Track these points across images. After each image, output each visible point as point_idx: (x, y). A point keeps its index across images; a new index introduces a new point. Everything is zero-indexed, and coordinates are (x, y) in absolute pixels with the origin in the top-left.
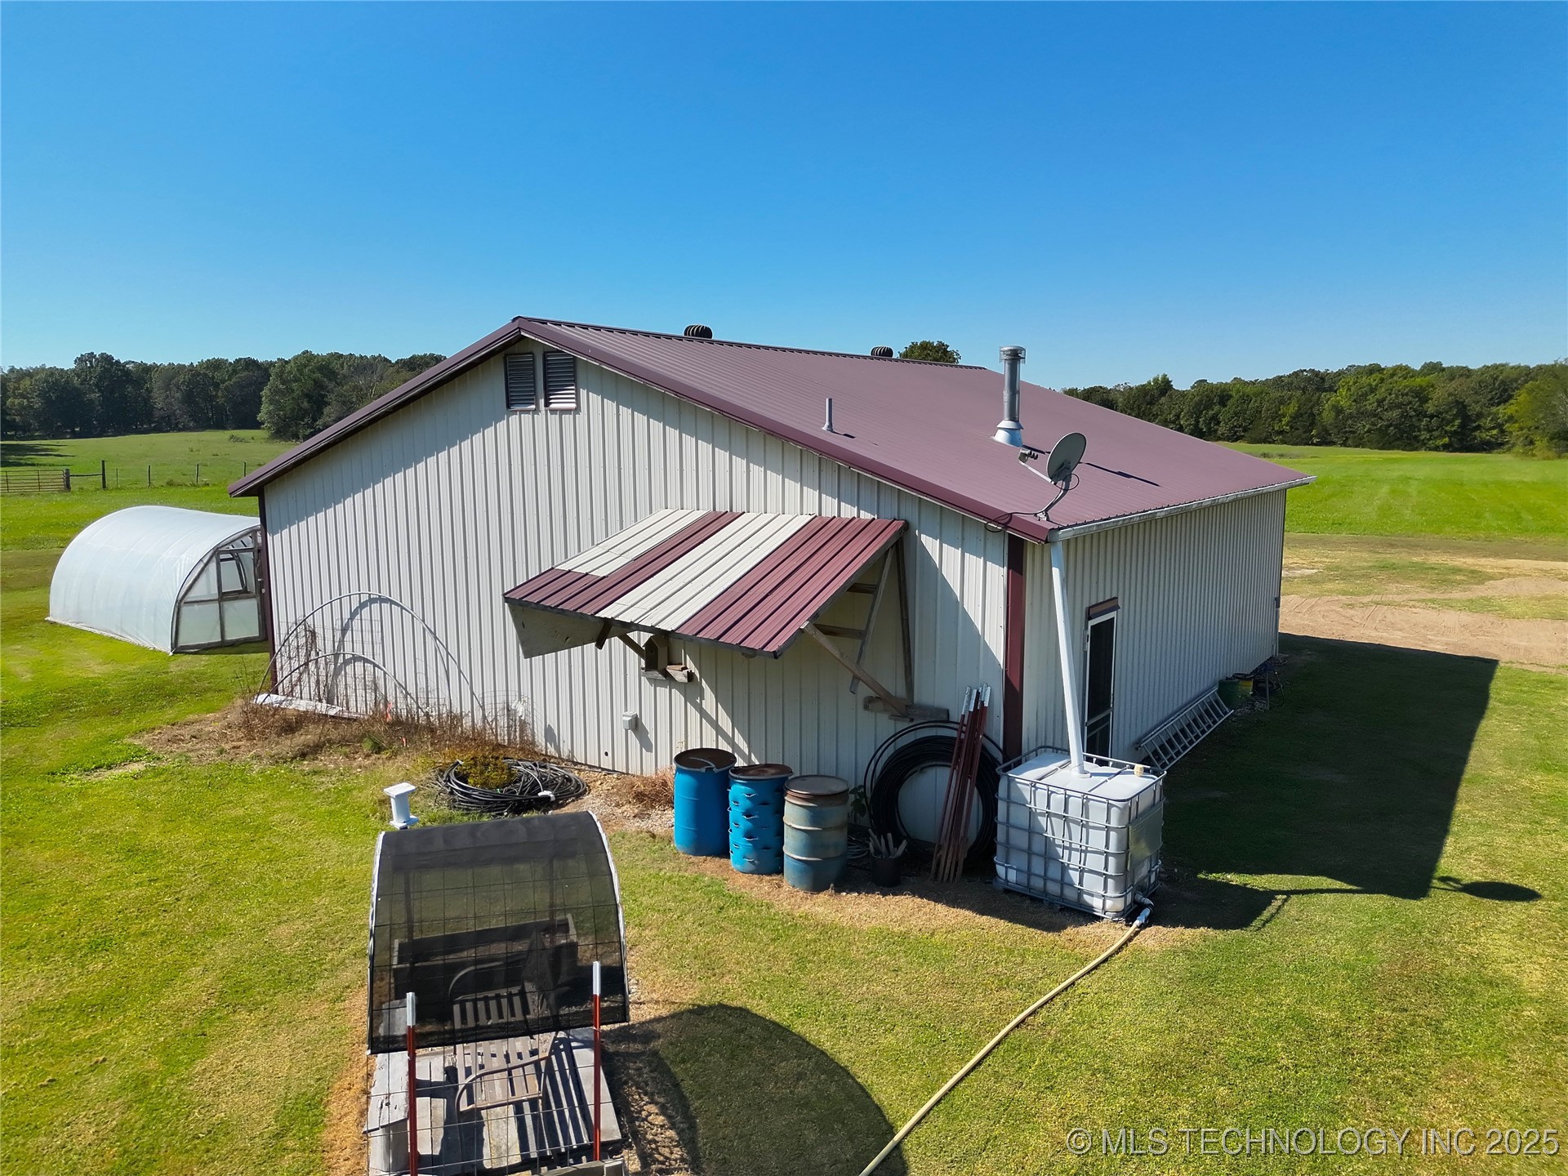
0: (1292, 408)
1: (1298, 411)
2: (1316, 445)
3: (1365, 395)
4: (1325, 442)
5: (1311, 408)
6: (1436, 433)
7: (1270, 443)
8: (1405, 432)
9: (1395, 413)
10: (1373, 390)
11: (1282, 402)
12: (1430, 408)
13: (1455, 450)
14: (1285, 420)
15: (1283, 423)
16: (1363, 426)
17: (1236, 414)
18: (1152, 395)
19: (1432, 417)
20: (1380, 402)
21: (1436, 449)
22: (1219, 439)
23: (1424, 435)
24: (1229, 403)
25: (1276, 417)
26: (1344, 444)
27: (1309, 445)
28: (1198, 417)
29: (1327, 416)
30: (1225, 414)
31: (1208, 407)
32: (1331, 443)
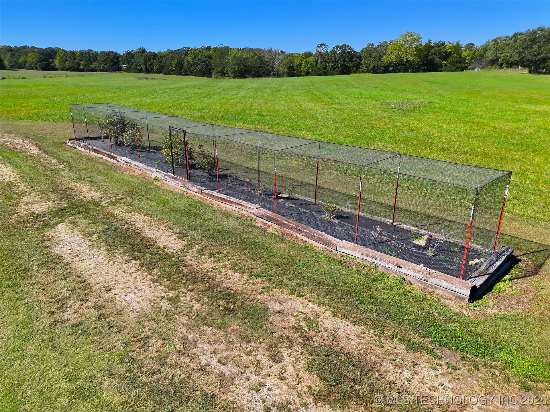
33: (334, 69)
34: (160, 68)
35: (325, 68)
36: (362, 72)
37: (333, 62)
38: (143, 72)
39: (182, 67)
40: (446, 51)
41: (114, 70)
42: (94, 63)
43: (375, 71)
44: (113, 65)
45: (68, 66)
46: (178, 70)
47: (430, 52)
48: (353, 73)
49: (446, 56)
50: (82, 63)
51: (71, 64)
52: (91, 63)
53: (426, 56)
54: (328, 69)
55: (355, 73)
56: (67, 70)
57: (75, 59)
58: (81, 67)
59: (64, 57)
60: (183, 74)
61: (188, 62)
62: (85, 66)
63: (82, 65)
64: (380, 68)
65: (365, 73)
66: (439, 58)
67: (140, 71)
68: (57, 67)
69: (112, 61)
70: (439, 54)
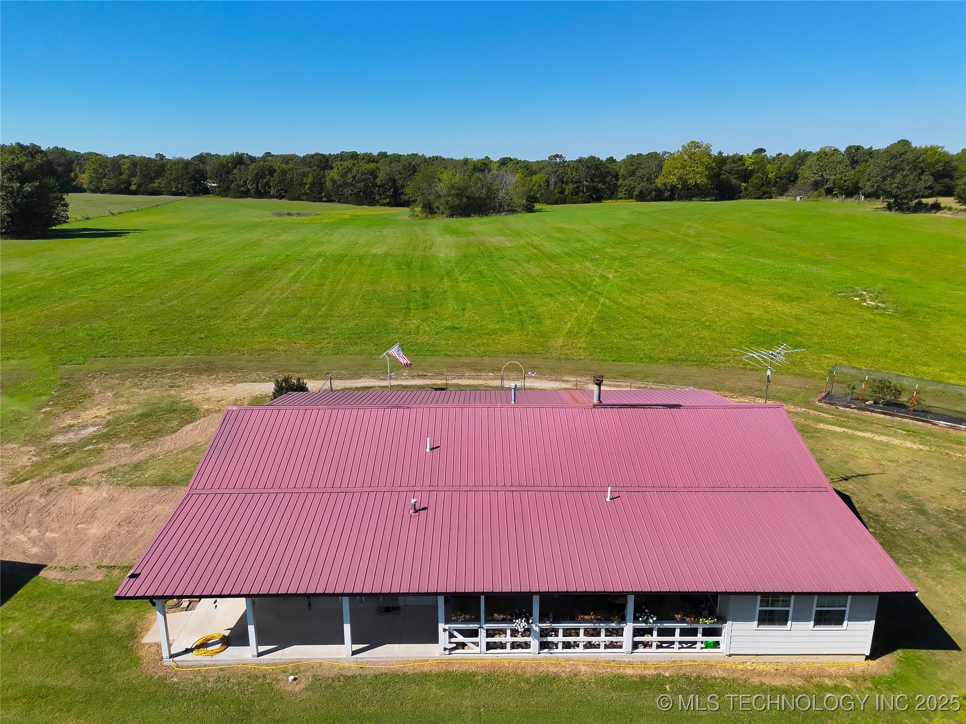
0: (309, 180)
1: (314, 181)
2: (325, 202)
3: (346, 173)
4: (330, 200)
5: (320, 180)
6: (383, 196)
7: (301, 200)
8: (368, 195)
9: (362, 185)
10: (350, 170)
11: (305, 175)
12: (379, 182)
13: (393, 206)
14: (307, 187)
15: (306, 188)
16: (348, 191)
17: (280, 182)
18: (228, 167)
19: (380, 187)
20: (354, 177)
21: (384, 205)
22: (272, 197)
23: (377, 197)
26: (339, 202)
27: (322, 202)
28: (257, 184)
29: (329, 185)
30: (274, 181)
31: (263, 177)
32: (332, 201)
33: (577, 193)
34: (283, 190)
35: (562, 192)
36: (621, 198)
37: (576, 182)
38: (251, 196)
39: (322, 189)
40: (747, 169)
41: (196, 193)
42: (157, 181)
43: (642, 197)
44: (195, 185)
45: (108, 185)
46: (316, 194)
47: (722, 170)
48: (606, 199)
49: (746, 175)
50: (135, 180)
51: (113, 182)
52: (152, 180)
53: (717, 176)
54: (566, 193)
55: (610, 199)
56: (103, 192)
57: (121, 174)
58: (133, 187)
59: (101, 170)
60: (325, 199)
61: (334, 182)
62: (140, 185)
63: (134, 184)
64: (651, 192)
65: (625, 199)
66: (736, 178)
67: (245, 194)
68: (85, 186)
69: (193, 178)
70: (735, 174)
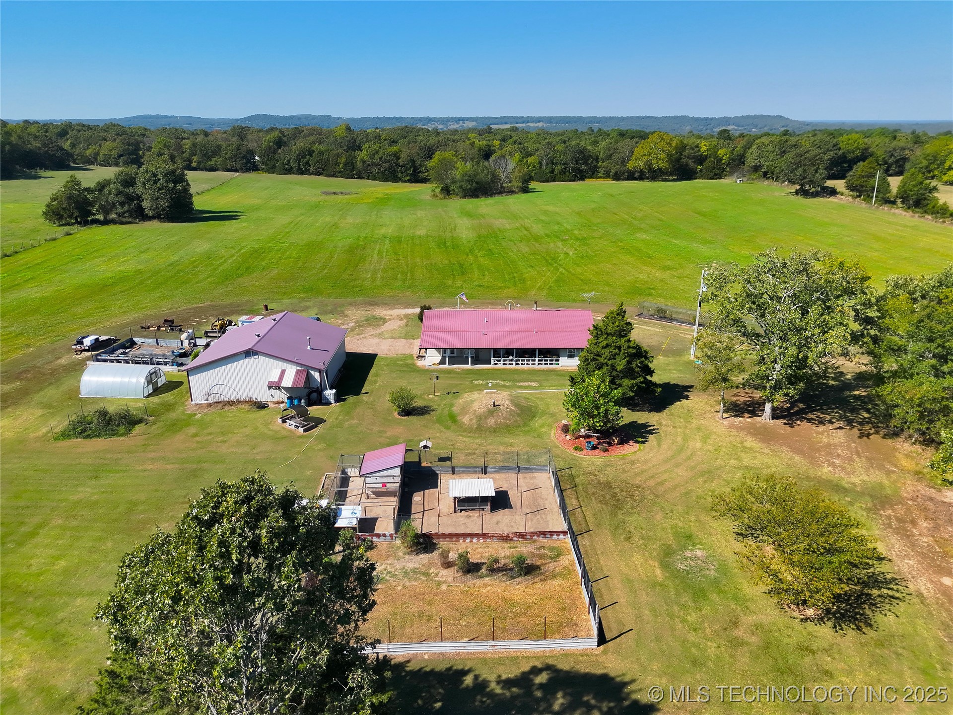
0: (343, 160)
1: (346, 160)
2: (356, 178)
3: (374, 155)
4: (360, 177)
5: (352, 160)
6: (404, 174)
7: (335, 177)
8: (392, 174)
9: (387, 165)
10: (377, 152)
11: (338, 155)
12: (401, 162)
13: (412, 182)
14: (341, 166)
16: (375, 170)
17: (318, 161)
19: (402, 166)
20: (381, 158)
21: (405, 181)
22: (311, 174)
23: (400, 175)
24: (314, 155)
25: (337, 164)
26: (368, 179)
27: (353, 178)
28: (299, 162)
29: (359, 164)
30: (313, 160)
31: (304, 157)
32: (362, 178)
33: (564, 173)
34: (321, 168)
35: (552, 172)
36: (600, 177)
37: (564, 164)
38: (293, 173)
39: (353, 167)
40: (702, 155)
41: (247, 170)
42: (214, 159)
43: (617, 177)
44: (246, 163)
46: (348, 172)
47: (682, 154)
48: (588, 178)
49: (701, 160)
50: (195, 159)
52: (209, 159)
53: (678, 160)
54: (556, 172)
55: (591, 178)
58: (195, 164)
60: (355, 176)
61: (364, 162)
62: (200, 163)
63: (196, 162)
64: (624, 173)
65: (604, 178)
66: (693, 162)
67: (289, 171)
69: (245, 157)
70: (693, 158)
